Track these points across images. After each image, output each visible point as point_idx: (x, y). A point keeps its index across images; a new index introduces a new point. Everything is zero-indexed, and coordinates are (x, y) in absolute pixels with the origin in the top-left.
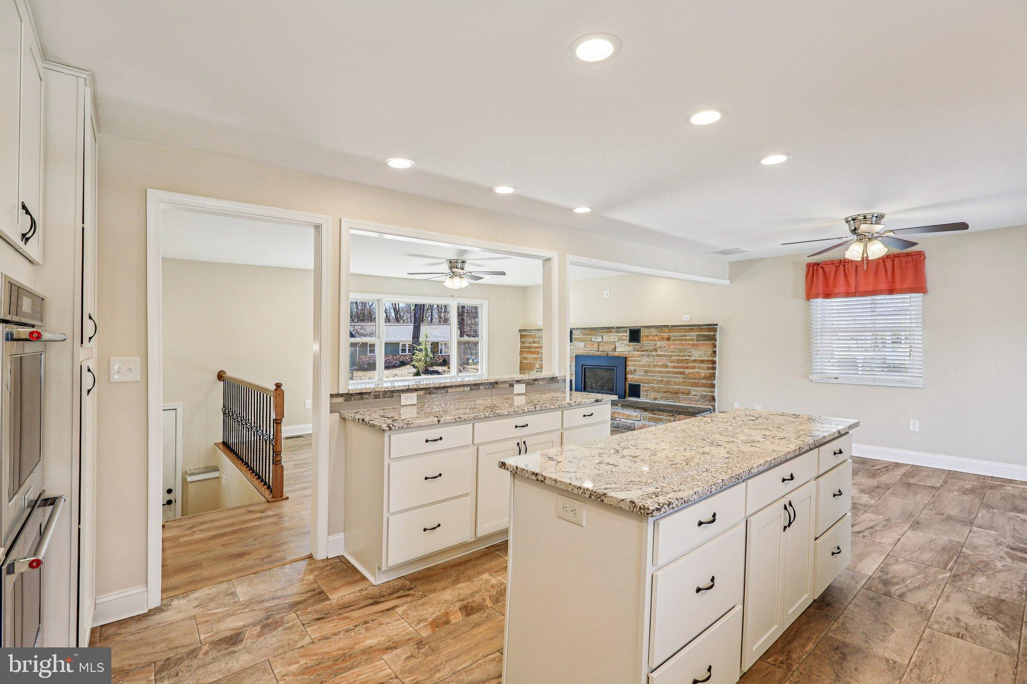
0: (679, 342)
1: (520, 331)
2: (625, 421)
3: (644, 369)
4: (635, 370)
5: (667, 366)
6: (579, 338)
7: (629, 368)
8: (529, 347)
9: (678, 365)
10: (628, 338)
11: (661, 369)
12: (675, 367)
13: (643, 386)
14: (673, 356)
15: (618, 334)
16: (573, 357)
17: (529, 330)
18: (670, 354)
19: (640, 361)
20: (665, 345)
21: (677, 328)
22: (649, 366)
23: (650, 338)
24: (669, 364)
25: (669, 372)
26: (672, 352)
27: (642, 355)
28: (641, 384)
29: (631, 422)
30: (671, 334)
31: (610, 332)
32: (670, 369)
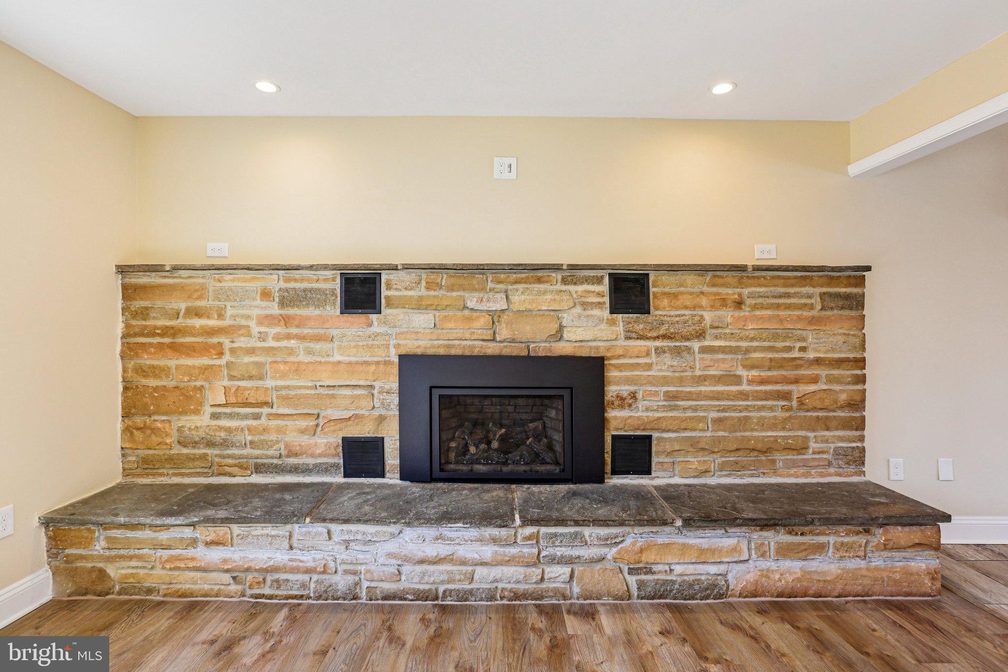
0: (769, 312)
1: (122, 270)
2: (691, 569)
3: (665, 389)
4: (633, 396)
5: (737, 380)
6: (411, 297)
7: (612, 390)
8: (166, 331)
9: (770, 373)
10: (607, 299)
11: (720, 388)
12: (763, 382)
13: (660, 439)
14: (756, 349)
15: (572, 288)
16: (387, 363)
17: (175, 268)
18: (744, 344)
19: (649, 366)
20: (729, 320)
21: (764, 273)
22: (681, 381)
23: (687, 300)
24: (741, 372)
25: (744, 396)
26: (753, 339)
27: (657, 349)
28: (655, 435)
29: (713, 569)
30: (746, 291)
31: (539, 280)
32: (745, 387)
